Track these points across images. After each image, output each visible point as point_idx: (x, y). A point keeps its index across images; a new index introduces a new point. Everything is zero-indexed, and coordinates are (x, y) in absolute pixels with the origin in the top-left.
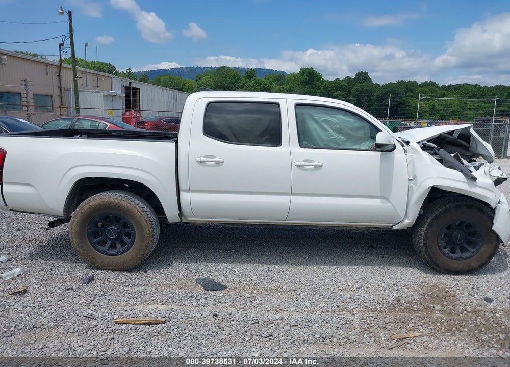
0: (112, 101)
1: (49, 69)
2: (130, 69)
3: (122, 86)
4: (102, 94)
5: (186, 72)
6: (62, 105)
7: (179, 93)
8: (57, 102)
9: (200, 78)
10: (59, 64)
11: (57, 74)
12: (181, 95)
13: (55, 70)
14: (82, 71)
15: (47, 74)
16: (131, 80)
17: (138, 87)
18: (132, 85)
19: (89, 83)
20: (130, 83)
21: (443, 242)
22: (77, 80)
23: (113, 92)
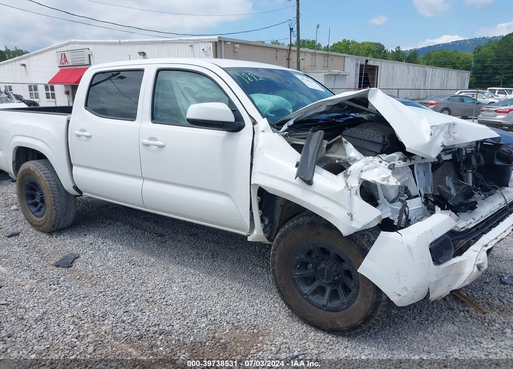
0: (335, 81)
1: (279, 53)
2: (399, 47)
3: (357, 64)
4: (324, 74)
5: (469, 45)
7: (431, 69)
9: (479, 49)
10: (288, 48)
11: (286, 58)
12: (433, 71)
13: (285, 54)
14: (313, 53)
15: (277, 58)
16: (367, 59)
17: (376, 64)
18: (368, 63)
19: (317, 64)
20: (367, 61)
21: (300, 275)
22: (299, 62)
23: (336, 71)
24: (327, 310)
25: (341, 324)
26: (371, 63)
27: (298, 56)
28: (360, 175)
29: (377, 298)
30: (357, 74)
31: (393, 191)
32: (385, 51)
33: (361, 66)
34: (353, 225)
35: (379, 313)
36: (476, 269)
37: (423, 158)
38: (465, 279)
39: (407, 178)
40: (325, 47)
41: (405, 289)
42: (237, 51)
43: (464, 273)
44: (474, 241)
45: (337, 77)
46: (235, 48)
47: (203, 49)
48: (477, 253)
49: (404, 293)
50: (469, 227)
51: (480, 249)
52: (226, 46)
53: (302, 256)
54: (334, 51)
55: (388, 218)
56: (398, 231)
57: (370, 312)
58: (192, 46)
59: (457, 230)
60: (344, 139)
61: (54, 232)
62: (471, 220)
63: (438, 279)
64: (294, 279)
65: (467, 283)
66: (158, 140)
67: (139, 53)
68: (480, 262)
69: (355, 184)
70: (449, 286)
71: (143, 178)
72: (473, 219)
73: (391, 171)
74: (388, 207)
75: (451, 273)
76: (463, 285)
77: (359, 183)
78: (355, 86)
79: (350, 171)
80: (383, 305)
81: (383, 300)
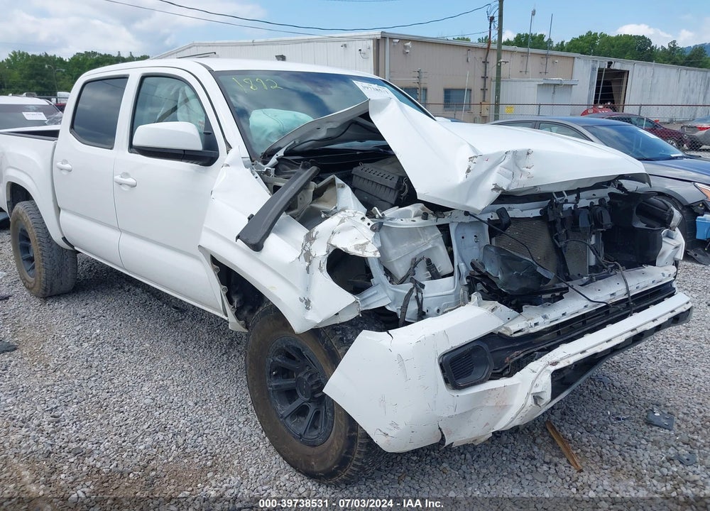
0: (554, 93)
1: (472, 55)
2: (676, 42)
3: (593, 69)
4: (538, 83)
6: (484, 101)
8: (477, 96)
10: (486, 46)
11: (483, 60)
13: (481, 54)
14: (523, 53)
15: (467, 61)
16: (612, 59)
17: (625, 68)
18: (612, 67)
19: (530, 68)
20: (610, 63)
21: (276, 386)
22: (500, 66)
23: (555, 80)
24: (304, 443)
25: (316, 467)
26: (617, 66)
27: (499, 58)
28: (329, 240)
29: (350, 432)
30: (593, 83)
31: (401, 266)
32: (652, 48)
33: (600, 71)
34: (309, 318)
35: (357, 456)
36: (530, 401)
37: (467, 213)
38: (513, 416)
39: (430, 246)
40: (557, 45)
41: (394, 425)
42: (408, 51)
43: (512, 406)
44: (540, 353)
45: (557, 87)
46: (406, 47)
47: (360, 50)
48: (535, 375)
49: (393, 433)
50: (532, 331)
51: (541, 368)
52: (392, 44)
53: (277, 359)
54: (569, 51)
55: (384, 307)
56: (390, 331)
57: (344, 452)
58: (345, 46)
59: (508, 334)
60: (339, 181)
61: (51, 297)
62: (540, 319)
63: (457, 413)
64: (268, 391)
65: (517, 423)
66: (130, 177)
67: (276, 56)
68: (538, 390)
69: (321, 252)
70: (487, 424)
71: (121, 230)
72: (545, 317)
73: (372, 234)
74: (388, 291)
75: (487, 405)
76: (511, 426)
77: (328, 251)
78: (589, 101)
79: (317, 233)
80: (361, 443)
81: (359, 435)
